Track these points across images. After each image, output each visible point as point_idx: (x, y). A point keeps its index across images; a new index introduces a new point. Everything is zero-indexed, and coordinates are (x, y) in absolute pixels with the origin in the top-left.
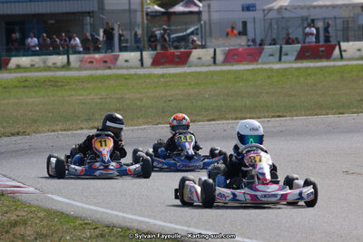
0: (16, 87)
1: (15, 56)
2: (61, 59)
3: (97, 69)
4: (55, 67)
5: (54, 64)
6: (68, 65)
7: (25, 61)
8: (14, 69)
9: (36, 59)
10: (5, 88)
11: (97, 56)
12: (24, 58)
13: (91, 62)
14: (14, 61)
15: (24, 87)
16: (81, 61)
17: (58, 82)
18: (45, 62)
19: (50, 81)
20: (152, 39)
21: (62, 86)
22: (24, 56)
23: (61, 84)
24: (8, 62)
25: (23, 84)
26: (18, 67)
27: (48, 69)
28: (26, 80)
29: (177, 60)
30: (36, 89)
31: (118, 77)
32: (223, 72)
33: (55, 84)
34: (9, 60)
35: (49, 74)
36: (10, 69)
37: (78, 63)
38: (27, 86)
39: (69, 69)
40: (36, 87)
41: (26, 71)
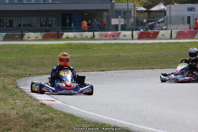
0: (65, 48)
1: (66, 32)
2: (90, 34)
3: (109, 40)
4: (87, 38)
5: (86, 36)
6: (93, 38)
7: (71, 34)
8: (65, 39)
9: (77, 34)
10: (60, 49)
11: (109, 33)
12: (71, 33)
13: (106, 36)
14: (66, 34)
16: (101, 35)
17: (86, 46)
18: (81, 36)
21: (89, 48)
23: (89, 47)
25: (69, 47)
26: (68, 38)
27: (83, 39)
28: (70, 45)
29: (151, 36)
30: (75, 50)
32: (175, 43)
34: (63, 34)
35: (83, 42)
36: (63, 39)
37: (99, 36)
38: (71, 48)
39: (94, 40)
40: (76, 48)
41: (71, 40)
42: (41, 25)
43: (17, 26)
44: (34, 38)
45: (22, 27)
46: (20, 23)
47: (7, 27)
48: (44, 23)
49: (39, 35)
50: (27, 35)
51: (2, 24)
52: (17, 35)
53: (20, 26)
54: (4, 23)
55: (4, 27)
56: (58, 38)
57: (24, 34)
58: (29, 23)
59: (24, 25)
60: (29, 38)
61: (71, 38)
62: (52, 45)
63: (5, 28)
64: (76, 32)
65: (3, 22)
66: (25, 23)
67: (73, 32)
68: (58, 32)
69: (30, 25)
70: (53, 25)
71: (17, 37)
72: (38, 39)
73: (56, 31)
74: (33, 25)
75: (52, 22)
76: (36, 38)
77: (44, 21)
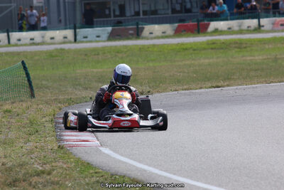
0: (204, 49)
2: (253, 23)
4: (249, 31)
5: (248, 27)
6: (259, 28)
7: (222, 25)
8: (212, 32)
9: (234, 24)
10: (194, 50)
12: (222, 23)
13: (282, 25)
14: (214, 25)
15: (212, 49)
16: (273, 24)
17: (241, 44)
18: (240, 26)
19: (237, 43)
21: (245, 48)
22: (221, 20)
23: (245, 46)
24: (207, 26)
25: (213, 46)
26: (216, 31)
27: (241, 32)
28: (214, 43)
30: (222, 51)
33: (240, 45)
34: (209, 24)
37: (271, 26)
38: (215, 49)
39: (259, 32)
40: (222, 49)
41: (220, 35)
42: (174, 11)
43: (133, 14)
44: (159, 34)
45: (141, 16)
46: (137, 10)
47: (115, 16)
48: (178, 7)
49: (168, 28)
50: (148, 29)
51: (107, 12)
53: (137, 14)
54: (110, 11)
55: (110, 17)
56: (199, 32)
57: (143, 28)
58: (153, 8)
59: (145, 13)
60: (151, 33)
61: (221, 31)
62: (182, 44)
63: (112, 18)
64: (231, 19)
65: (109, 9)
66: (146, 8)
67: (226, 20)
68: (198, 21)
69: (155, 12)
70: (194, 10)
71: (131, 32)
72: (166, 34)
73: (195, 20)
74: (159, 12)
75: (191, 5)
76: (163, 33)
77: (177, 3)
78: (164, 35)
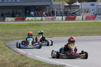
0: (27, 26)
1: (27, 17)
2: (40, 18)
3: (50, 21)
4: (38, 20)
5: (38, 19)
8: (27, 21)
9: (33, 18)
10: (24, 26)
11: (50, 17)
12: (30, 18)
13: (48, 19)
15: (30, 26)
16: (45, 19)
18: (35, 19)
19: (37, 24)
20: (65, 13)
21: (40, 26)
22: (30, 17)
24: (25, 19)
25: (29, 25)
26: (28, 20)
27: (36, 21)
28: (30, 24)
29: (72, 19)
30: (32, 26)
31: (55, 23)
32: (85, 22)
33: (38, 25)
35: (37, 22)
36: (26, 21)
39: (42, 21)
41: (30, 21)
44: (10, 20)
48: (16, 13)
49: (13, 19)
52: (2, 19)
56: (23, 20)
57: (5, 18)
58: (8, 12)
59: (5, 14)
60: (8, 20)
66: (6, 12)
68: (23, 17)
70: (20, 14)
71: (1, 19)
72: (13, 21)
73: (22, 16)
74: (10, 14)
75: (20, 12)
76: (12, 20)
77: (15, 11)
78: (12, 21)
